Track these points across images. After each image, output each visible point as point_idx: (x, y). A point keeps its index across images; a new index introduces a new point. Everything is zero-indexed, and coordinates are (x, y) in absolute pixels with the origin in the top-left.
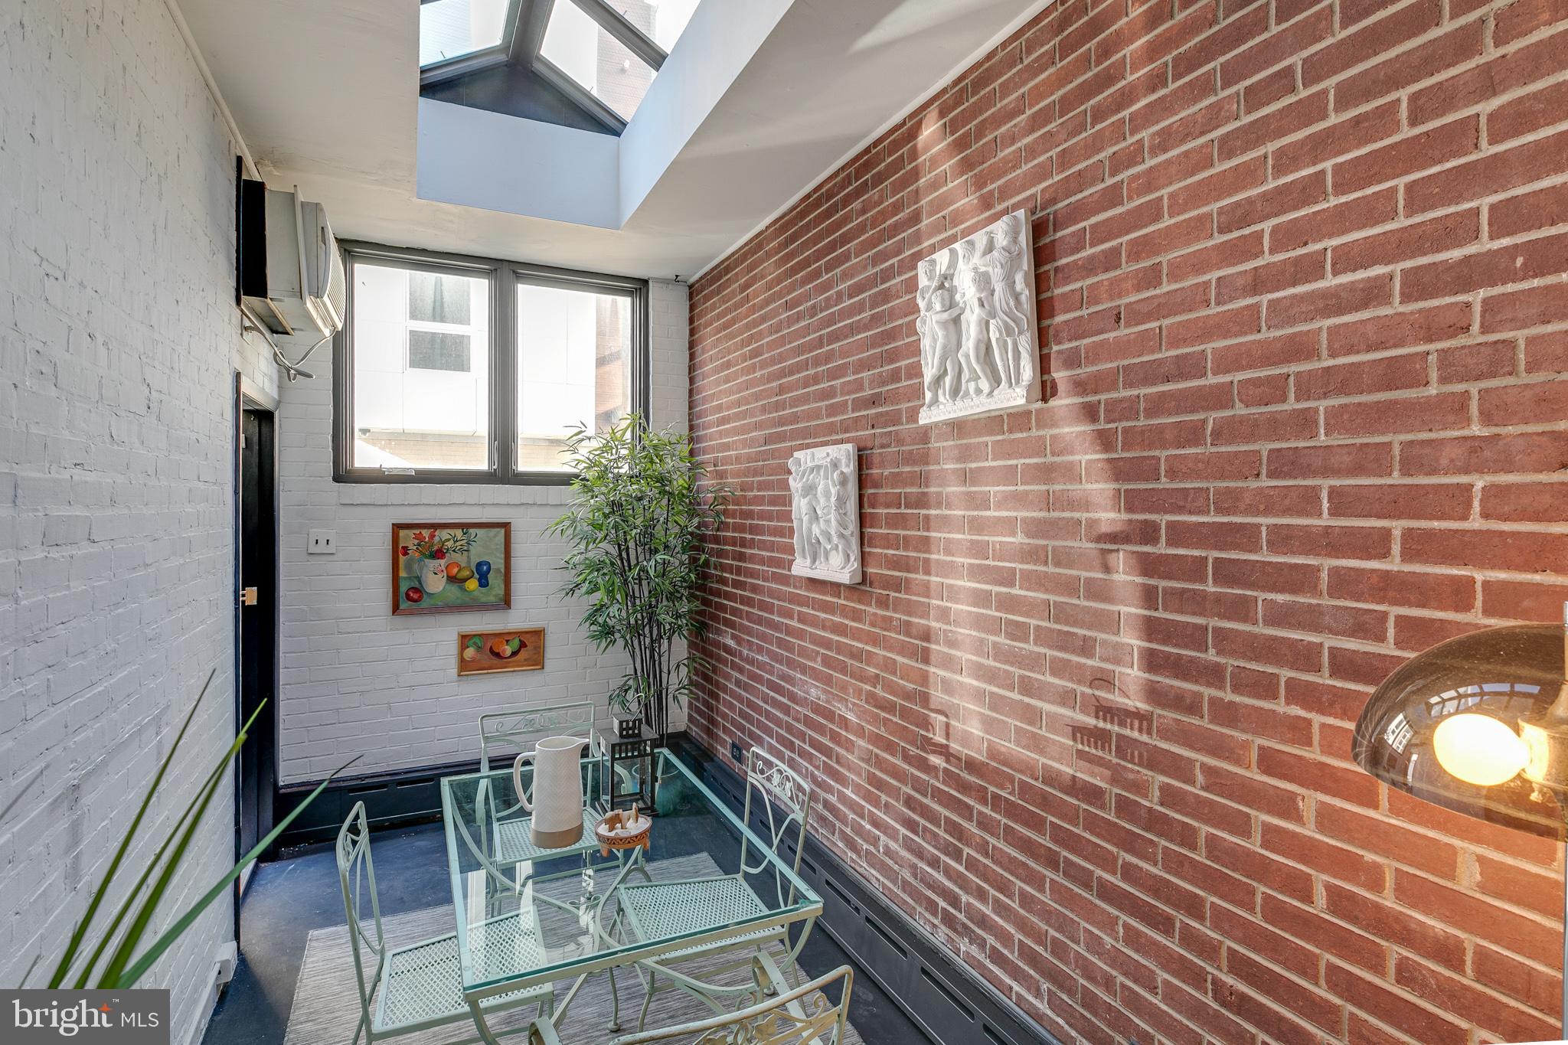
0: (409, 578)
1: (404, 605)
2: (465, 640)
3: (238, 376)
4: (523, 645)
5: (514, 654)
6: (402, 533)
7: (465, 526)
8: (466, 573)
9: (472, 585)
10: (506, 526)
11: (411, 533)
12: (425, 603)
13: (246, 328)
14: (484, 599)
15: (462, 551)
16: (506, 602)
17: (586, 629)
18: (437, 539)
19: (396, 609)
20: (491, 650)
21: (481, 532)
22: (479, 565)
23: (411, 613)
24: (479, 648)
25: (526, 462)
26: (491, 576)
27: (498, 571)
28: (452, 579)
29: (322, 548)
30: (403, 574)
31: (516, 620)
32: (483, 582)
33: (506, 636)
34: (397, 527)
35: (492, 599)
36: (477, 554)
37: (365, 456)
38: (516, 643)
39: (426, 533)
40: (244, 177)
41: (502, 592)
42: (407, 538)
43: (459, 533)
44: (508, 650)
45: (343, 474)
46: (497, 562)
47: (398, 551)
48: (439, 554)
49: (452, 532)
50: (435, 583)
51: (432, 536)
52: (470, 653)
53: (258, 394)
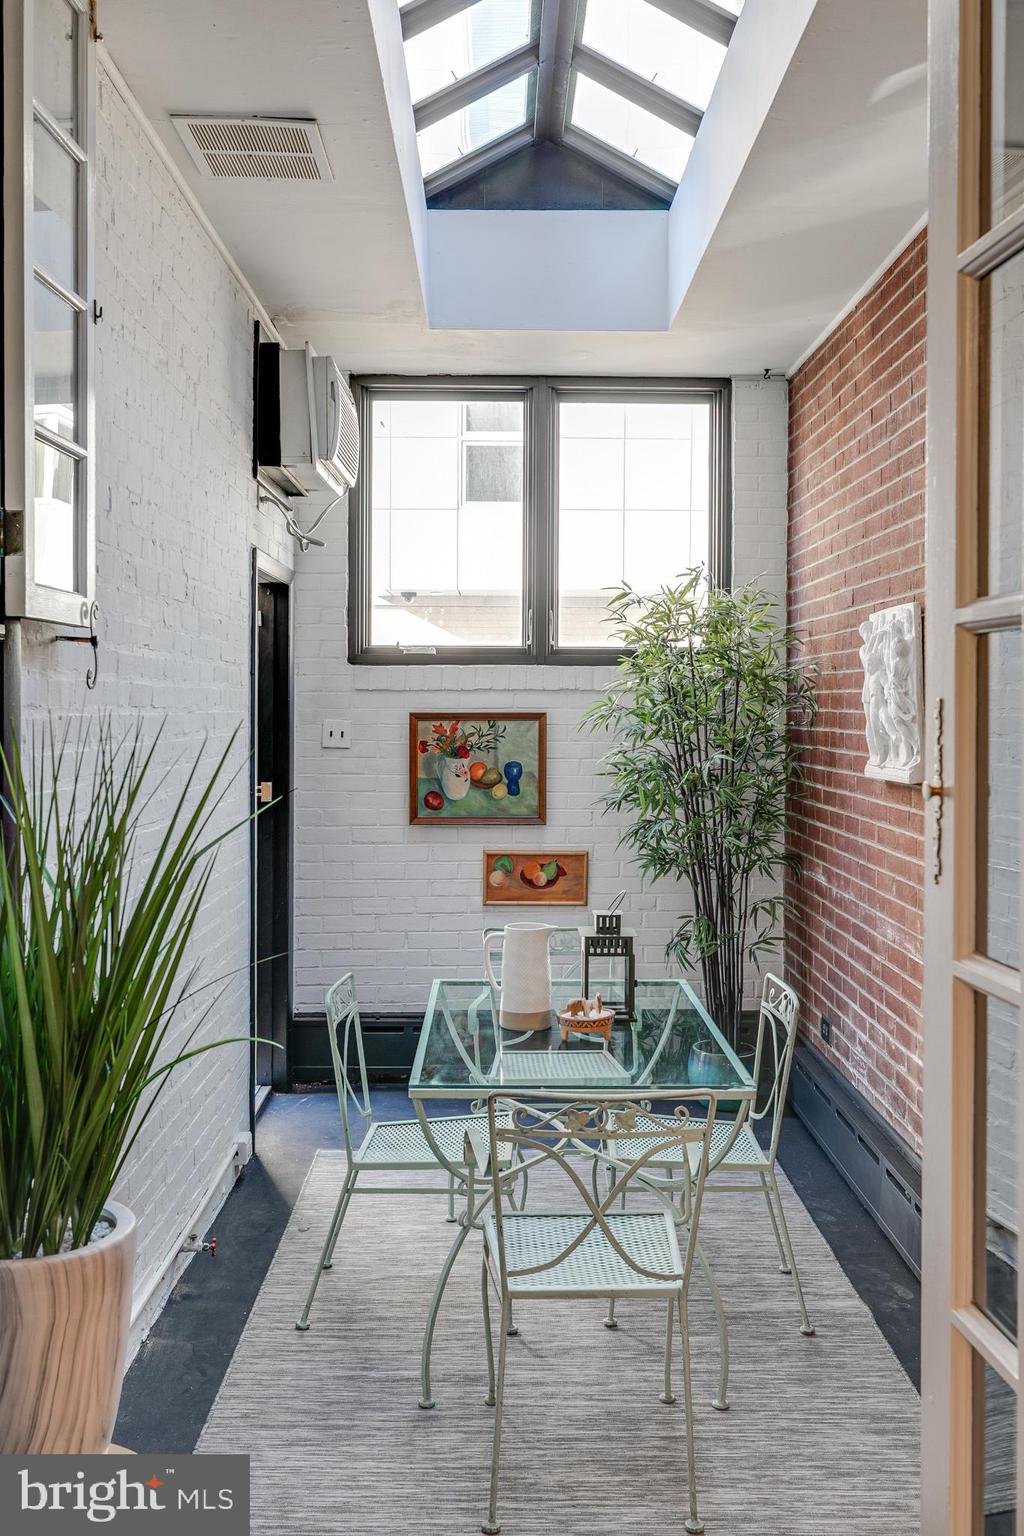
0: (428, 780)
1: (423, 812)
2: (492, 860)
3: (254, 551)
4: (561, 872)
5: (551, 883)
6: (421, 725)
7: (492, 718)
8: (493, 776)
9: (500, 791)
10: (540, 717)
11: (430, 725)
12: (445, 812)
13: (262, 499)
14: (514, 811)
15: (488, 748)
16: (540, 817)
17: (631, 850)
18: (459, 733)
19: (413, 818)
20: (522, 874)
21: (511, 725)
22: (508, 767)
23: (430, 822)
24: (508, 873)
25: (569, 636)
26: (522, 782)
27: (531, 775)
28: (477, 783)
29: (336, 741)
30: (421, 775)
31: (551, 839)
32: (514, 789)
33: (541, 860)
34: (416, 718)
35: (523, 811)
36: (506, 752)
38: (552, 870)
39: (447, 725)
40: (261, 341)
41: (535, 803)
42: (427, 732)
43: (484, 726)
44: (543, 877)
45: (360, 655)
46: (530, 764)
47: (416, 746)
48: (461, 752)
49: (477, 724)
50: (457, 788)
51: (454, 730)
52: (497, 877)
53: (273, 567)
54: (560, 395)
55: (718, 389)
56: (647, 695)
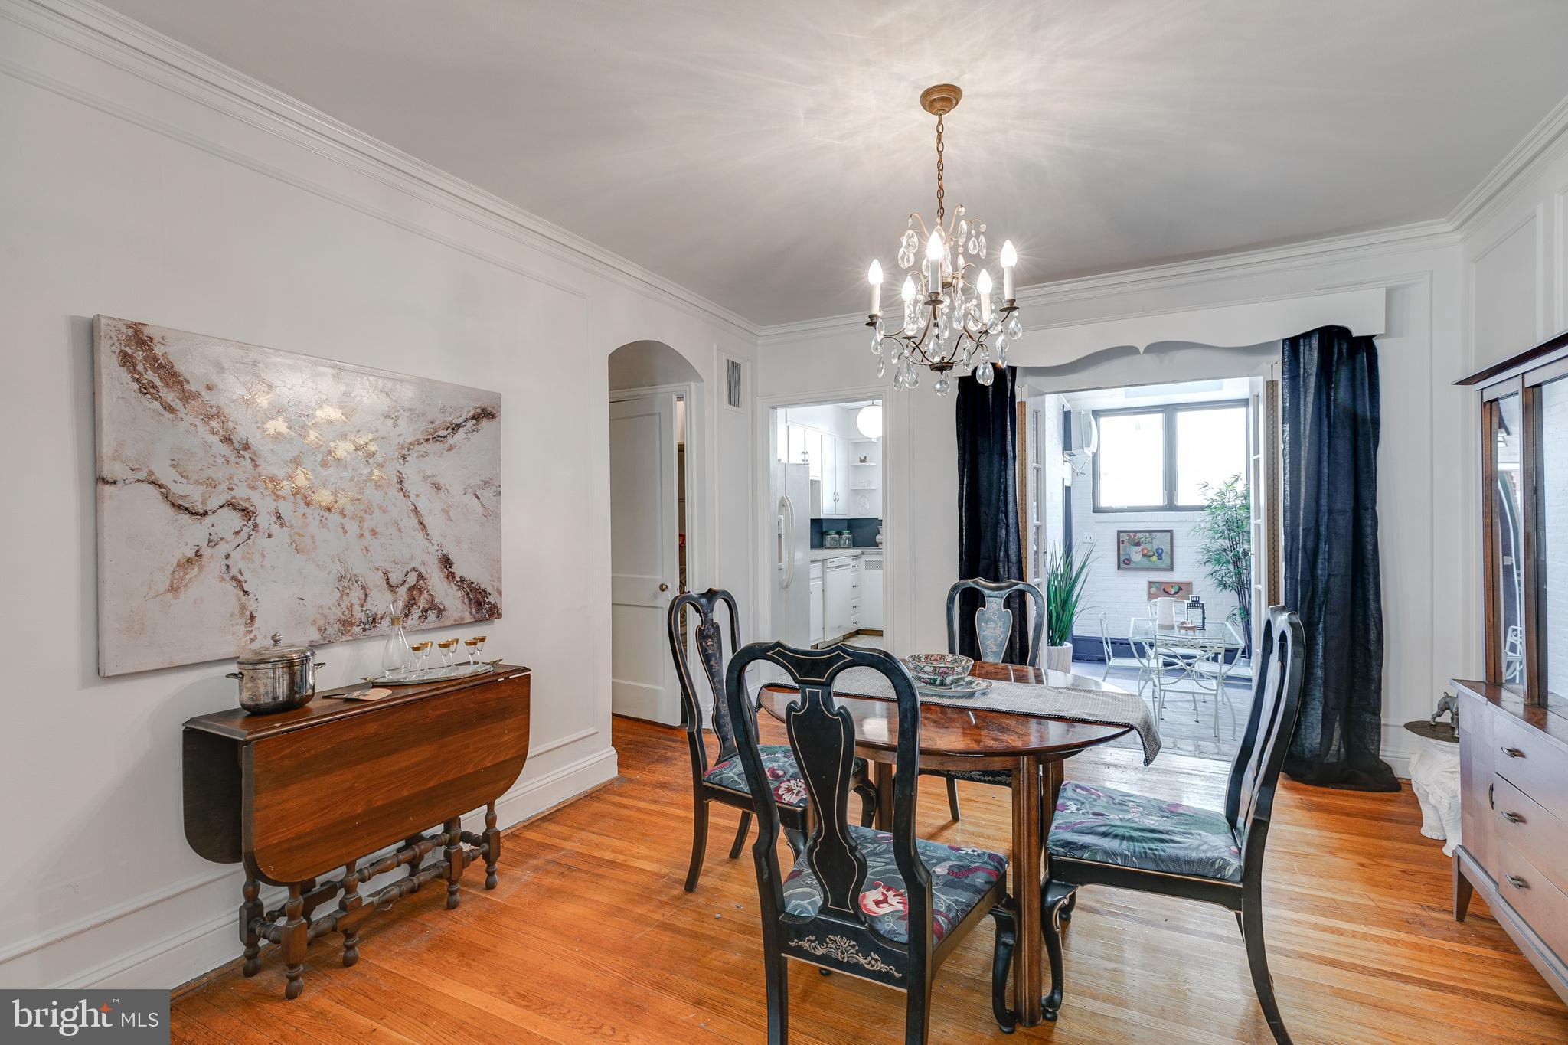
0: (1125, 554)
1: (1123, 566)
2: (1151, 584)
3: (1063, 479)
4: (1180, 589)
5: (1176, 593)
6: (1122, 534)
7: (1150, 532)
8: (1151, 553)
9: (1154, 558)
10: (1171, 531)
11: (1125, 534)
12: (1132, 566)
13: (1065, 461)
14: (1160, 566)
15: (1149, 543)
16: (1171, 568)
17: (1210, 580)
18: (1137, 537)
19: (1119, 567)
20: (1164, 590)
21: (1158, 534)
22: (1157, 550)
23: (1125, 569)
24: (1158, 588)
25: (1181, 501)
26: (1163, 555)
27: (1167, 553)
28: (1144, 555)
29: (1088, 540)
30: (1122, 552)
31: (1177, 576)
32: (1160, 557)
33: (1172, 584)
34: (1119, 532)
35: (1164, 566)
36: (1156, 544)
37: (1104, 503)
38: (1177, 588)
39: (1132, 534)
40: (1065, 410)
41: (1169, 563)
42: (1124, 537)
43: (1147, 534)
44: (1173, 591)
45: (1096, 510)
46: (1167, 549)
47: (1120, 542)
48: (1138, 544)
49: (1144, 534)
50: (1136, 556)
51: (1135, 536)
52: (1153, 590)
53: (1068, 483)
54: (1178, 410)
55: (1245, 402)
56: (1216, 523)
